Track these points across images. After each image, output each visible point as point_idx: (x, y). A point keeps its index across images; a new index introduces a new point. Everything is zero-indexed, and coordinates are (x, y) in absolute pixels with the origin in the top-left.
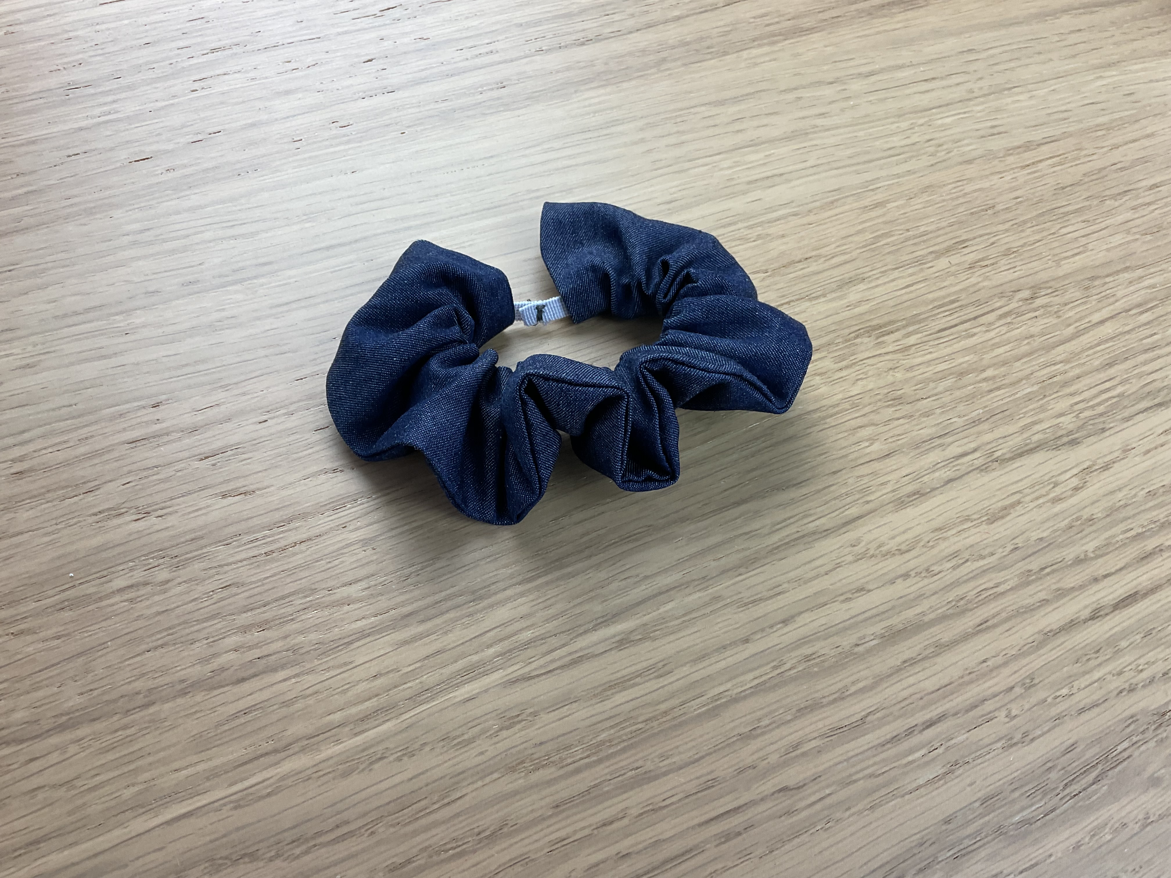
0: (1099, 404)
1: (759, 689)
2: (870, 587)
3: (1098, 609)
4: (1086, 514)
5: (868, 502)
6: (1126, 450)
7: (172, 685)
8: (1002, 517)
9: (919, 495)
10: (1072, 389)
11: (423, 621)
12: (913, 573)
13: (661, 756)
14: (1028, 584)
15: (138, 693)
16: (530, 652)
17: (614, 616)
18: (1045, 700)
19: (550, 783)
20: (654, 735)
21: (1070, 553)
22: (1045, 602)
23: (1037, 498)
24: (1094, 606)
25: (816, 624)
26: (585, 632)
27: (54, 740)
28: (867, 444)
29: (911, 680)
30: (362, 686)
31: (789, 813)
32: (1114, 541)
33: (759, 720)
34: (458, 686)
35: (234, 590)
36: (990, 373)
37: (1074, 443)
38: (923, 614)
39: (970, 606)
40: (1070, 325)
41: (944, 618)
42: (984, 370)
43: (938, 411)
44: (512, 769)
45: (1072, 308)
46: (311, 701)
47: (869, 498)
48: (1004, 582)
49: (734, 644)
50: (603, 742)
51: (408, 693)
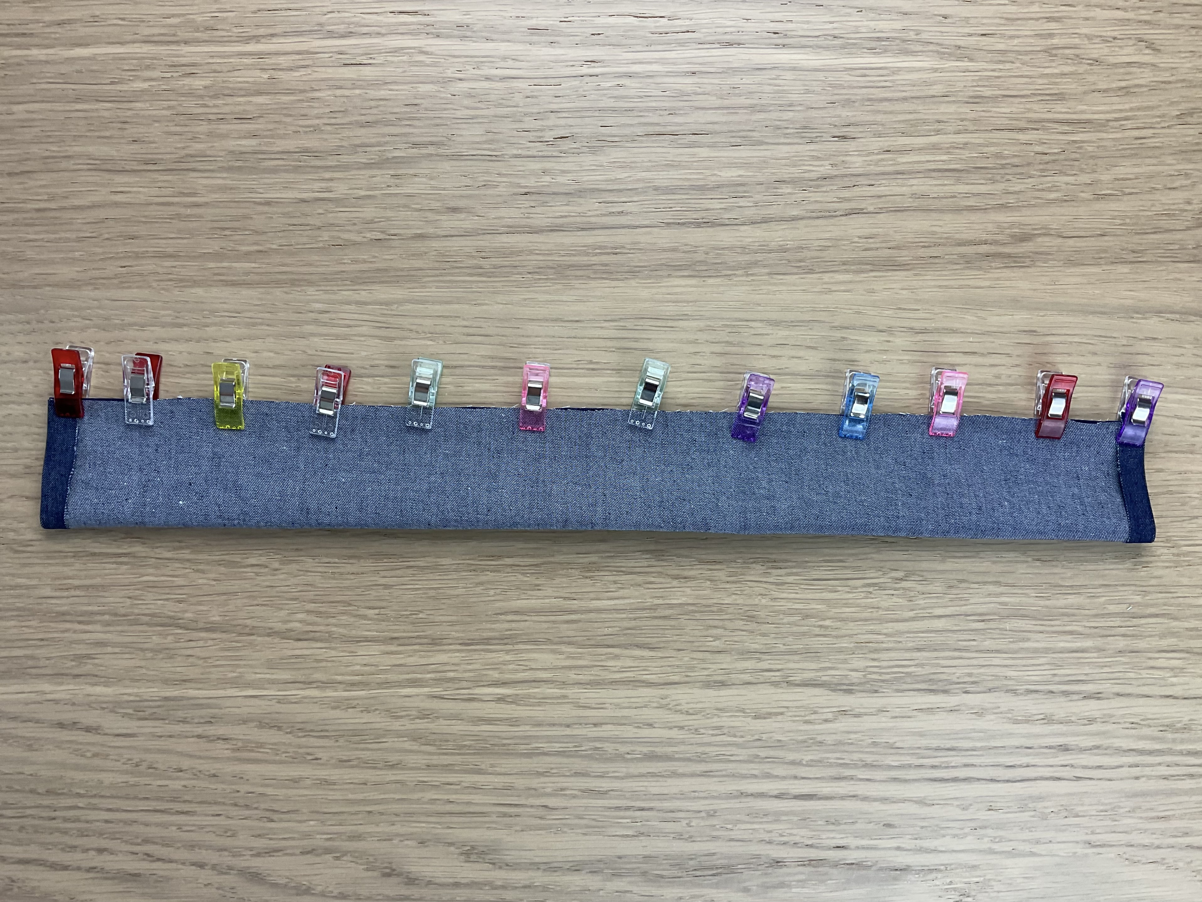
0: (888, 673)
1: (559, 754)
2: (655, 726)
3: (783, 794)
4: (819, 738)
5: (687, 676)
6: (882, 711)
7: (265, 628)
8: (765, 718)
9: (723, 684)
10: (875, 656)
11: (400, 645)
12: (686, 728)
13: (491, 764)
14: (751, 762)
15: (247, 626)
16: (449, 685)
17: (503, 683)
18: (715, 826)
19: (430, 754)
20: (491, 753)
21: (791, 756)
22: (755, 776)
23: (795, 716)
24: (783, 791)
25: (613, 733)
26: (483, 686)
27: (203, 635)
28: (711, 639)
29: (646, 784)
30: (358, 667)
31: (541, 818)
32: (826, 761)
33: (552, 769)
34: (404, 687)
35: (310, 588)
36: (827, 623)
37: (849, 692)
38: (677, 752)
39: (707, 760)
40: (913, 610)
41: (689, 760)
42: (824, 620)
43: (773, 635)
44: (414, 740)
45: (924, 599)
46: (329, 664)
47: (689, 674)
48: (737, 755)
49: (561, 725)
50: (465, 746)
51: (378, 681)
